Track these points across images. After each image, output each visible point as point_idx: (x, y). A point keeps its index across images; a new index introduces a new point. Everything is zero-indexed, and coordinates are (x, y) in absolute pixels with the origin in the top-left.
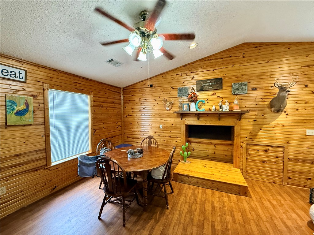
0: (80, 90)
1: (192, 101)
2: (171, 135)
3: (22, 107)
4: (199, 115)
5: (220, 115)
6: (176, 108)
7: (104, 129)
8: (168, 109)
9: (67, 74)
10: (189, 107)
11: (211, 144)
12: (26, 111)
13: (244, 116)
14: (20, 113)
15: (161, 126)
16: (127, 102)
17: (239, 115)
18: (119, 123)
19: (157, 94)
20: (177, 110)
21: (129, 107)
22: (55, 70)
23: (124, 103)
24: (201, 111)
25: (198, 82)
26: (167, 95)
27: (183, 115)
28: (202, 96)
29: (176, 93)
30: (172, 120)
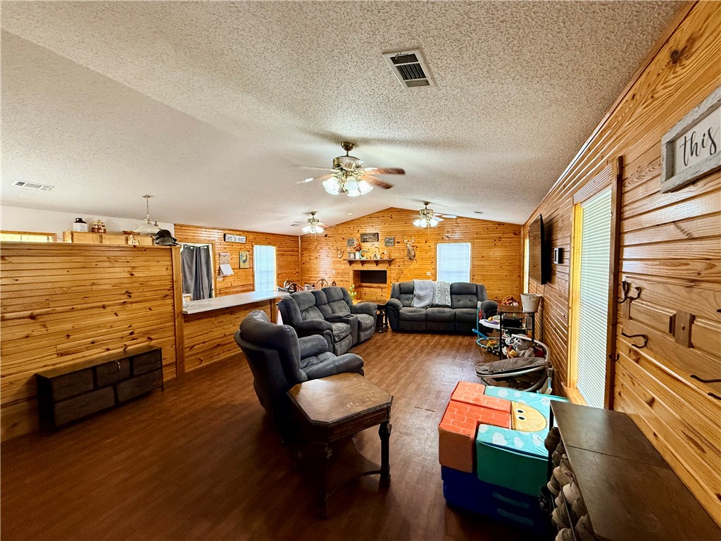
0: (269, 244)
1: (357, 251)
2: (342, 279)
3: (245, 258)
4: (363, 263)
5: (377, 262)
6: (346, 256)
7: (285, 275)
8: (339, 256)
9: (263, 233)
10: (355, 255)
11: (379, 287)
12: (246, 260)
13: (393, 262)
14: (244, 262)
15: (334, 271)
16: (304, 249)
17: (390, 262)
18: (297, 270)
19: (331, 244)
20: (346, 258)
21: (306, 254)
22: (257, 233)
23: (302, 251)
24: (364, 259)
25: (362, 235)
26: (339, 245)
27: (351, 262)
28: (366, 246)
29: (346, 243)
30: (343, 266)
